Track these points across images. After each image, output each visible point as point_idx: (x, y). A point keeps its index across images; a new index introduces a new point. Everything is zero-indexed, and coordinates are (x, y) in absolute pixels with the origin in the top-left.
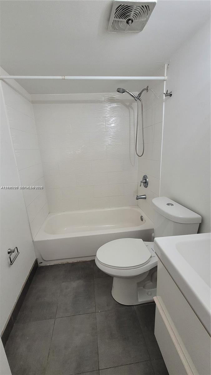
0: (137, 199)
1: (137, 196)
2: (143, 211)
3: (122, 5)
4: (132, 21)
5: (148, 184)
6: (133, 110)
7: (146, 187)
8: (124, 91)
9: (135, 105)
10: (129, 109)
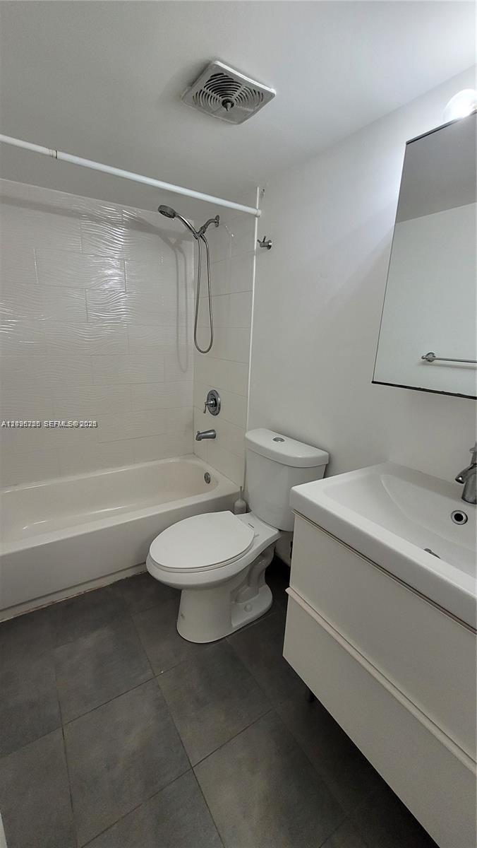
0: (199, 439)
1: (199, 434)
2: (207, 462)
3: (225, 74)
4: (232, 105)
5: (219, 408)
6: (184, 255)
7: (215, 413)
8: (172, 215)
9: (191, 245)
10: (175, 251)
